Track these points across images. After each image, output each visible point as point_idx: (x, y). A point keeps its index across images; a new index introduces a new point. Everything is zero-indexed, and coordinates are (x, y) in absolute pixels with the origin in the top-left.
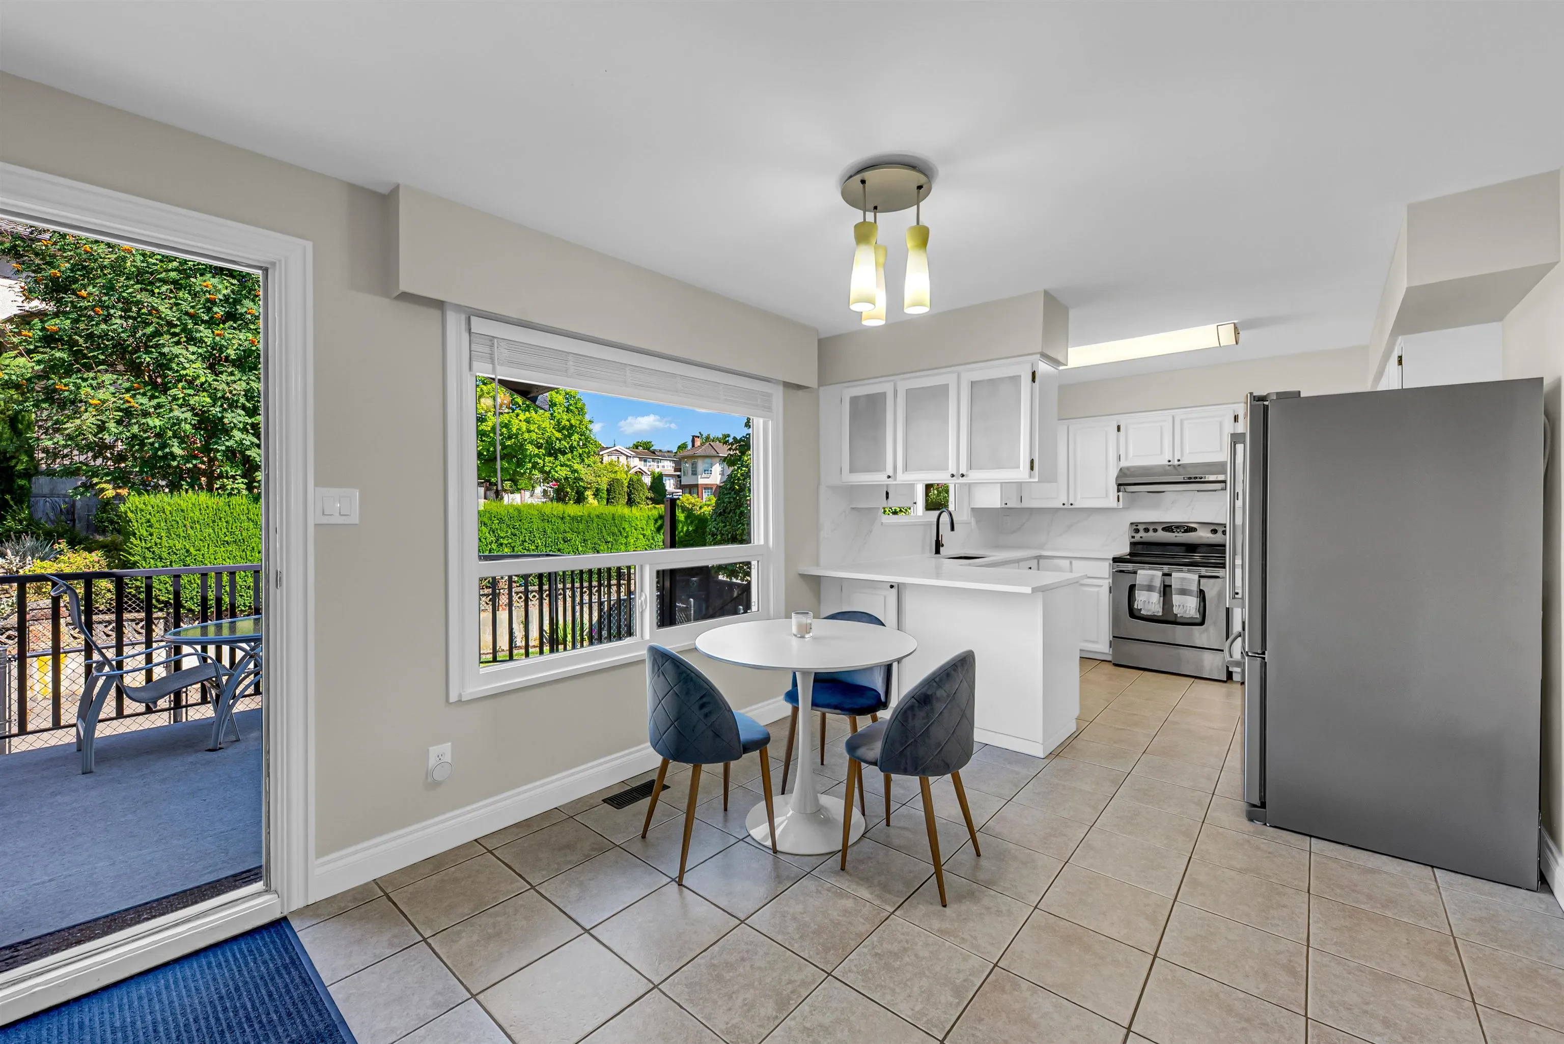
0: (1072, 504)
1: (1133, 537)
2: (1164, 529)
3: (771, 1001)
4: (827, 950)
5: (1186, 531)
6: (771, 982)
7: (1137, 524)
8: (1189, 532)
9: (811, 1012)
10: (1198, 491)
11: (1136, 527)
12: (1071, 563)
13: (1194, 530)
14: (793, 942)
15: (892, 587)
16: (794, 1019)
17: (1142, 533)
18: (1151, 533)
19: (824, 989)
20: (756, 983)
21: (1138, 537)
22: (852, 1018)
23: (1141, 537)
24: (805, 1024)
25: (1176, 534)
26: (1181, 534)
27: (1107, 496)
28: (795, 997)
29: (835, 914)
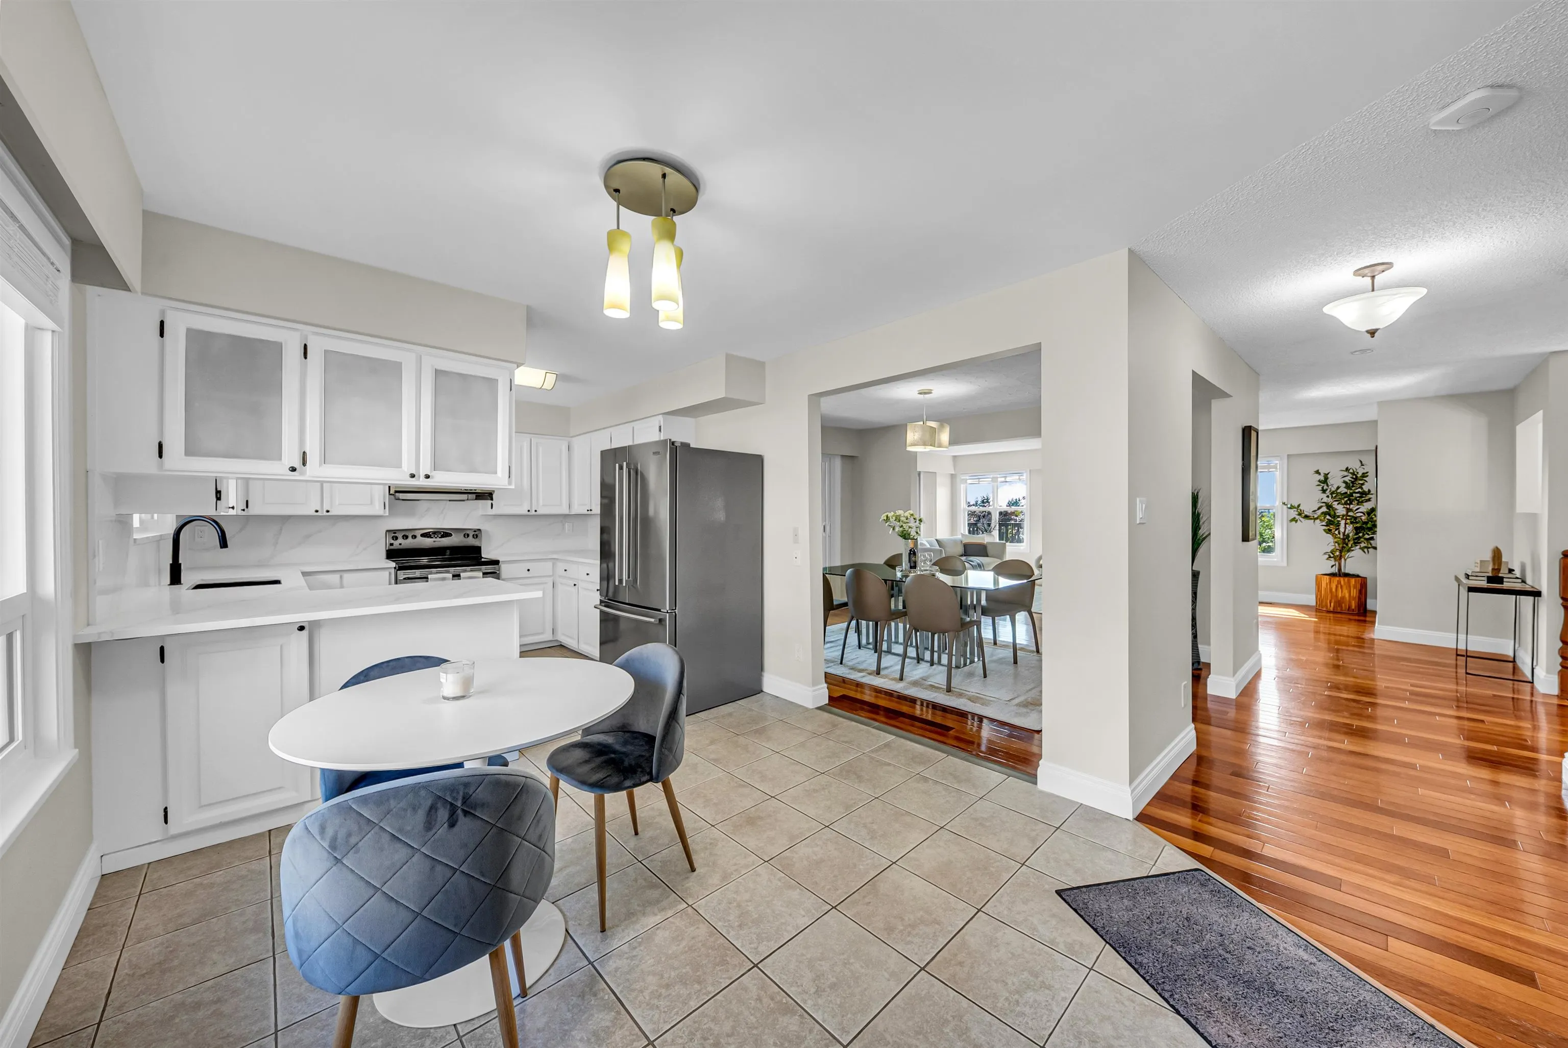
0: (328, 511)
1: (392, 544)
2: (423, 535)
3: (780, 1019)
4: (723, 962)
5: (442, 537)
6: (756, 1018)
7: (395, 531)
8: (446, 537)
9: (798, 986)
10: (450, 501)
11: (393, 534)
12: (341, 577)
13: (450, 535)
14: (704, 991)
15: (301, 628)
16: (805, 1002)
17: (400, 540)
18: (410, 540)
19: (773, 972)
20: (755, 1032)
21: (396, 544)
22: (809, 956)
23: (400, 544)
24: (811, 992)
25: (434, 539)
26: (438, 539)
27: (372, 503)
28: (778, 998)
29: (675, 948)
